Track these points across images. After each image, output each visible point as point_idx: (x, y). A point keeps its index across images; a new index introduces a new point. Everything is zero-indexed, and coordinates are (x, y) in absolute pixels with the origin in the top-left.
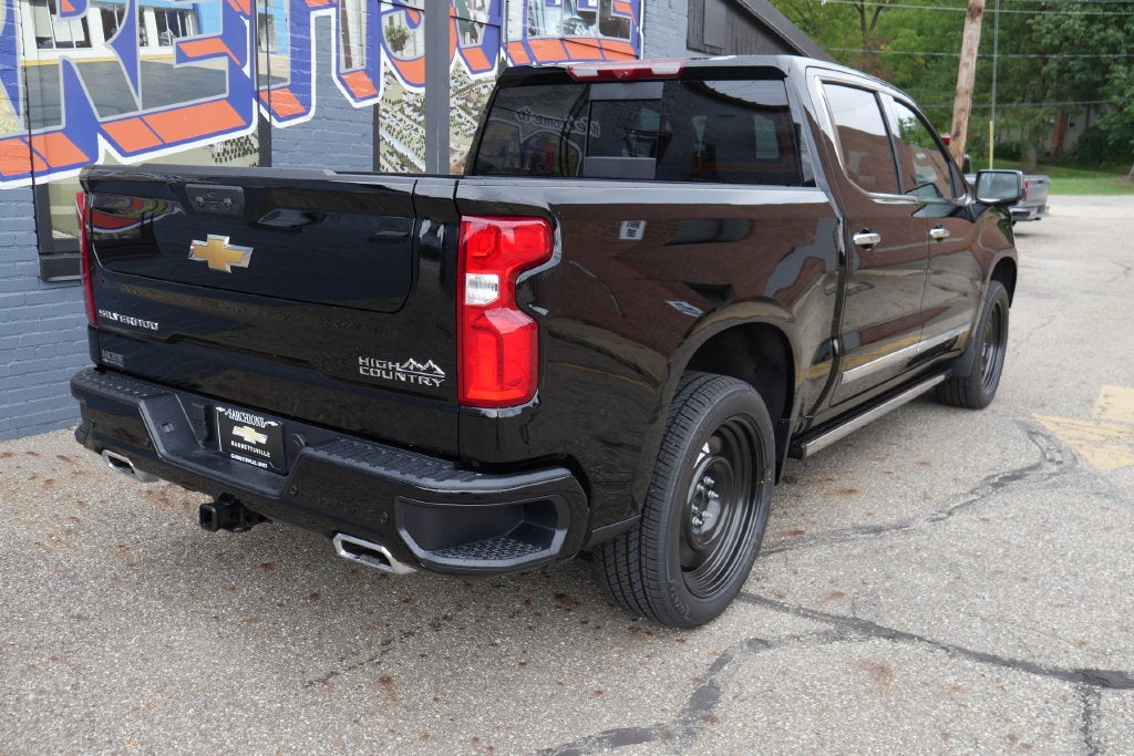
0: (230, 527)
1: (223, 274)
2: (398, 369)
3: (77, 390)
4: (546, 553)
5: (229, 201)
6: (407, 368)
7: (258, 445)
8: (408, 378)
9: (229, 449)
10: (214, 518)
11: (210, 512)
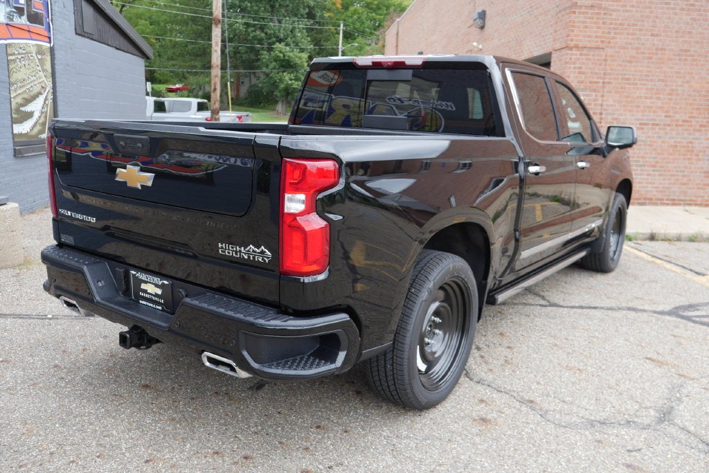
0: (138, 346)
1: (136, 189)
2: (243, 251)
3: (45, 258)
4: (333, 366)
5: (140, 145)
6: (248, 251)
7: (156, 295)
8: (249, 257)
9: (138, 297)
10: (128, 341)
11: (126, 337)
